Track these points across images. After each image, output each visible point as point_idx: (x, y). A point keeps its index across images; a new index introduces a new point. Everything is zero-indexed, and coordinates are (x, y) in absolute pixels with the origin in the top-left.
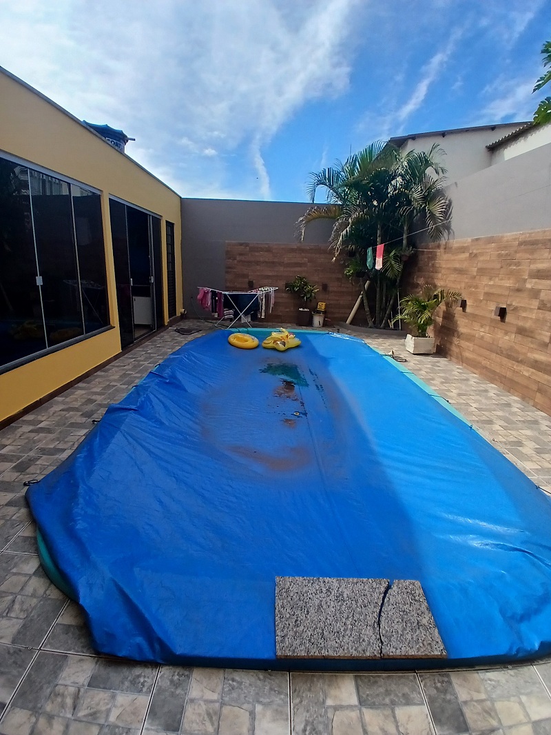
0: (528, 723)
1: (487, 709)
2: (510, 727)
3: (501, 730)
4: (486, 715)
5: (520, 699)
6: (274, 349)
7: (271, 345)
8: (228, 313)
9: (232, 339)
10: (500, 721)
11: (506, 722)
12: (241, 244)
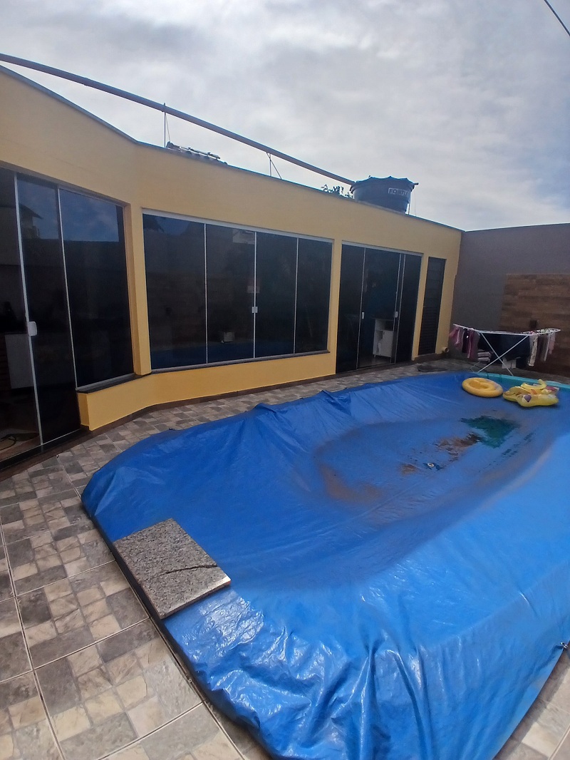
0: (123, 708)
1: (132, 671)
2: (116, 694)
3: (111, 686)
4: (125, 672)
5: (153, 696)
6: (516, 403)
7: (513, 397)
8: (484, 356)
9: (467, 384)
10: (121, 683)
11: (120, 690)
12: (526, 277)
